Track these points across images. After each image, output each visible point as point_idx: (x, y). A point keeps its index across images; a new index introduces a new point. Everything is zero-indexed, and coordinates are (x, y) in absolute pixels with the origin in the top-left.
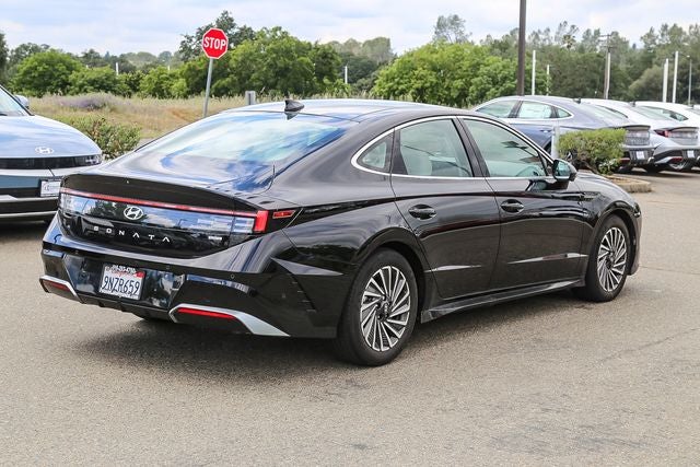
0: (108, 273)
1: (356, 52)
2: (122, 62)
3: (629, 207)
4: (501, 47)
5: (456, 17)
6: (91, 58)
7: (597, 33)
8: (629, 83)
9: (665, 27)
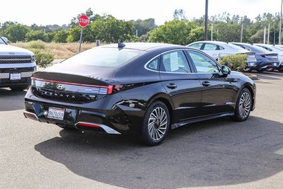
0: (51, 110)
1: (141, 24)
2: (47, 28)
3: (251, 85)
4: (199, 22)
5: (182, 10)
6: (34, 27)
7: (238, 16)
8: (250, 36)
9: (265, 14)
